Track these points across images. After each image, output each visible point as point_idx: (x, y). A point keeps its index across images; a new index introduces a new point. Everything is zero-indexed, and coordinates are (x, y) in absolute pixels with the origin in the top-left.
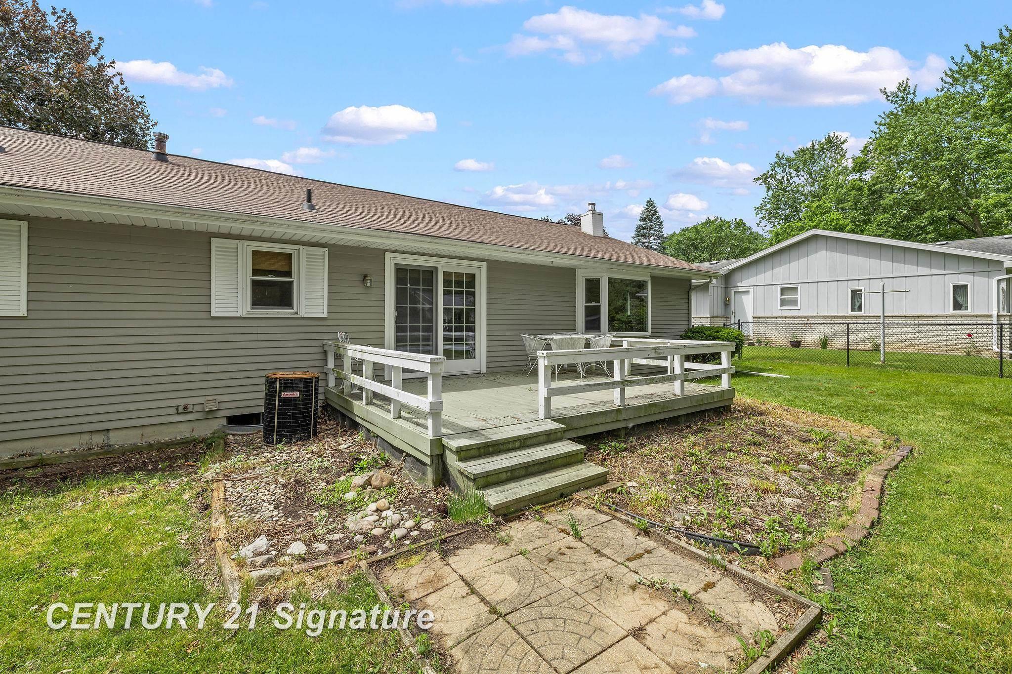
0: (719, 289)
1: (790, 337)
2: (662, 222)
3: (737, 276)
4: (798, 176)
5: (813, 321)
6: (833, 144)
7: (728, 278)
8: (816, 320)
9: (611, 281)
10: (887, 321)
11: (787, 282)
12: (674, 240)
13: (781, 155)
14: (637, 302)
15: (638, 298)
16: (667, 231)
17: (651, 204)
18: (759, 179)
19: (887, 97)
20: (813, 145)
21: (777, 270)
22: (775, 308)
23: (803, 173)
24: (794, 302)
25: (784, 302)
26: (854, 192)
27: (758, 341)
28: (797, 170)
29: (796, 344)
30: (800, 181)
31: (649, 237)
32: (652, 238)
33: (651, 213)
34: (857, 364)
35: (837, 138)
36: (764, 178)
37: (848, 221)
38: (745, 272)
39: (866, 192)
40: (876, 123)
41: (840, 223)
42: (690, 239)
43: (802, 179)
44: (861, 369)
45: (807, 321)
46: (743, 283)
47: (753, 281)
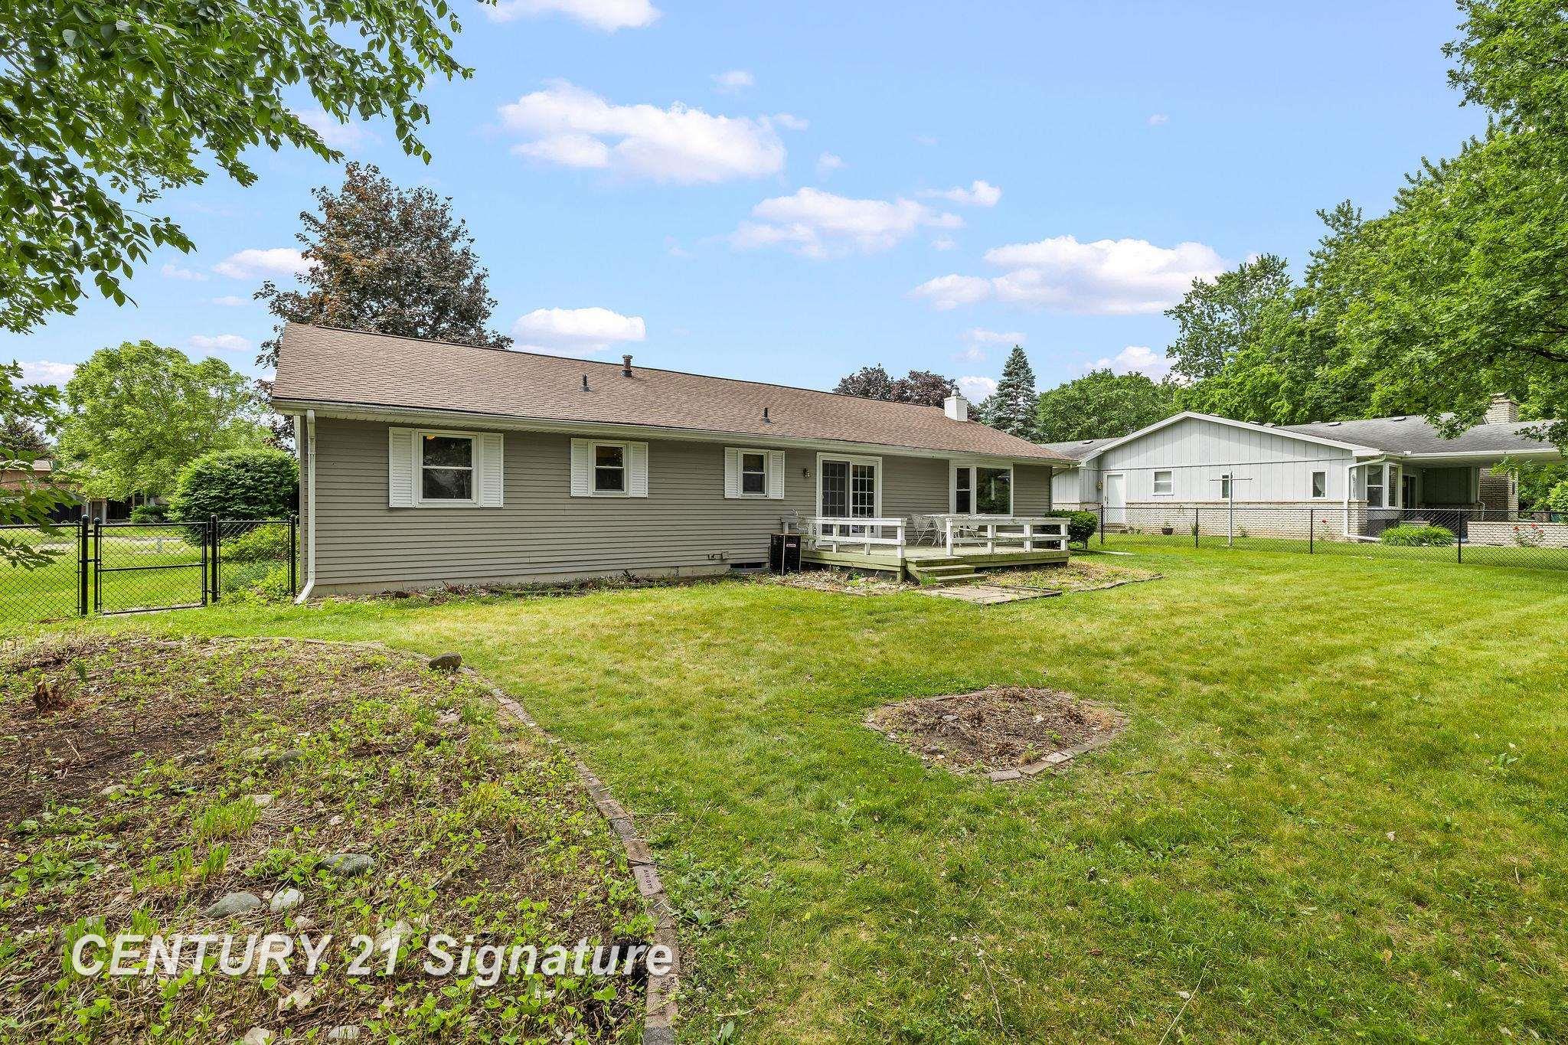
0: (1091, 473)
1: (1162, 525)
2: (1033, 377)
3: (1111, 458)
4: (1223, 310)
5: (1185, 506)
6: (1269, 267)
7: (1100, 461)
8: (1189, 506)
9: (979, 470)
10: (1236, 506)
11: (1163, 464)
12: (1050, 400)
13: (1199, 282)
14: (1000, 484)
15: (1001, 480)
16: (1039, 389)
17: (1018, 353)
18: (1172, 312)
19: (1326, 221)
20: (1242, 270)
21: (1151, 453)
22: (1146, 493)
23: (1230, 307)
24: (1168, 487)
25: (1157, 487)
26: (1294, 338)
27: (1131, 529)
28: (1222, 304)
29: (1168, 531)
30: (1227, 317)
31: (1016, 398)
32: (1021, 399)
33: (1018, 368)
34: (1205, 547)
35: (1274, 260)
36: (1180, 312)
37: (1284, 376)
38: (1118, 455)
39: (1307, 338)
40: (1312, 254)
41: (1274, 379)
42: (1071, 399)
43: (1230, 314)
44: (1208, 551)
45: (1180, 508)
46: (1116, 464)
47: (1127, 464)
